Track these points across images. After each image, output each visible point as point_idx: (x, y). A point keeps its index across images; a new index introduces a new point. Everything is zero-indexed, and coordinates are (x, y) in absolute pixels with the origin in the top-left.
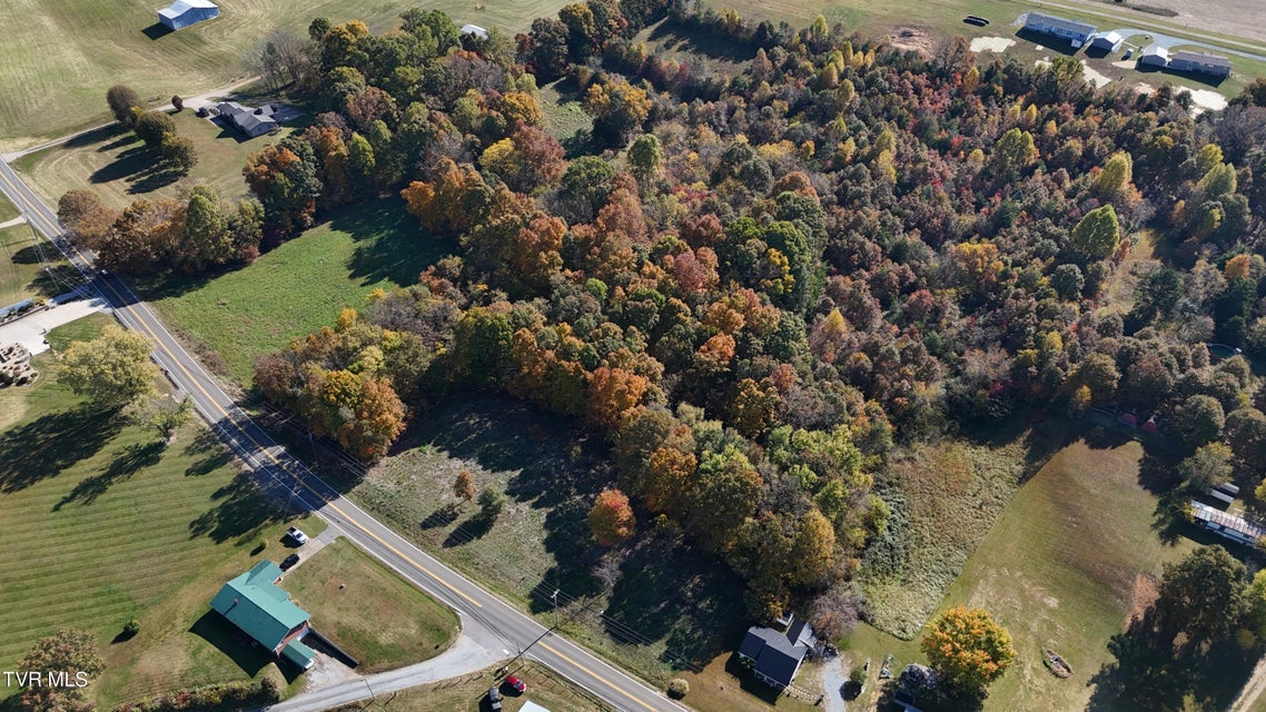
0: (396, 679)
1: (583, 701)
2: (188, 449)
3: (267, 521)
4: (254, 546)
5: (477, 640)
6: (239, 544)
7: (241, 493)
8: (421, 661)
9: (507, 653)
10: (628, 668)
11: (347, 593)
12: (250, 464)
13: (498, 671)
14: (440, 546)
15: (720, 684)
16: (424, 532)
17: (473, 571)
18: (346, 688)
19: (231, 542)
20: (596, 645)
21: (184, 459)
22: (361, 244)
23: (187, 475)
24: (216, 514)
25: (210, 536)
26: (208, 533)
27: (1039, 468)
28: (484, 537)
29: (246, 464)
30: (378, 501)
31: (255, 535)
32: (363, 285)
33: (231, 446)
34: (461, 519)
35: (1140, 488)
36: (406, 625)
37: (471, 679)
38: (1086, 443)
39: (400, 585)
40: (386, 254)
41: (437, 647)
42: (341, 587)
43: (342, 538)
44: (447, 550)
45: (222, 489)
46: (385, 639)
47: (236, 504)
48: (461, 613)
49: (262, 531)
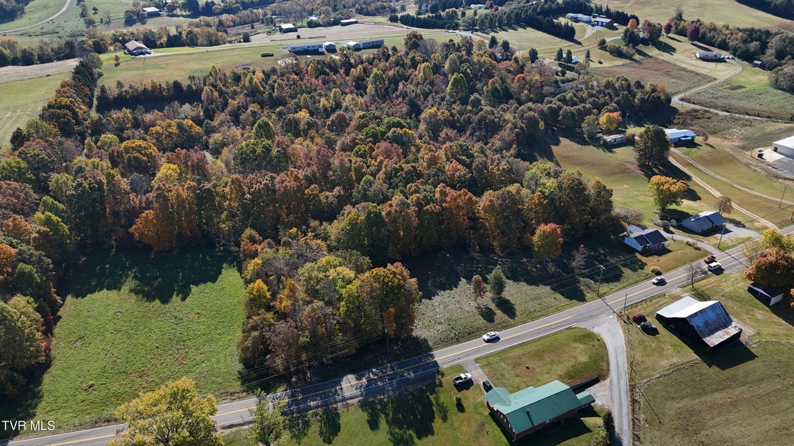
0: (617, 363)
1: (656, 300)
2: (294, 436)
3: (432, 398)
4: (453, 409)
5: (597, 325)
6: (445, 419)
7: (383, 410)
8: (606, 349)
9: (611, 316)
10: (637, 282)
11: (534, 366)
12: (351, 398)
13: (625, 322)
14: (512, 320)
15: (655, 260)
16: (496, 322)
17: (539, 313)
18: (615, 388)
19: (437, 424)
20: (617, 288)
21: (305, 440)
22: (125, 288)
23: (330, 442)
24: (397, 430)
25: (419, 438)
26: (416, 440)
27: (556, 160)
28: (513, 303)
29: (348, 401)
30: (453, 335)
31: (442, 407)
32: (184, 299)
33: (317, 407)
34: (493, 306)
35: (584, 147)
36: (577, 348)
37: (627, 332)
38: (553, 145)
39: (536, 343)
40: (160, 280)
41: (598, 340)
42: (527, 367)
43: (476, 360)
44: (516, 318)
45: (368, 421)
46: (584, 359)
47: (395, 413)
48: (574, 325)
49: (441, 402)
